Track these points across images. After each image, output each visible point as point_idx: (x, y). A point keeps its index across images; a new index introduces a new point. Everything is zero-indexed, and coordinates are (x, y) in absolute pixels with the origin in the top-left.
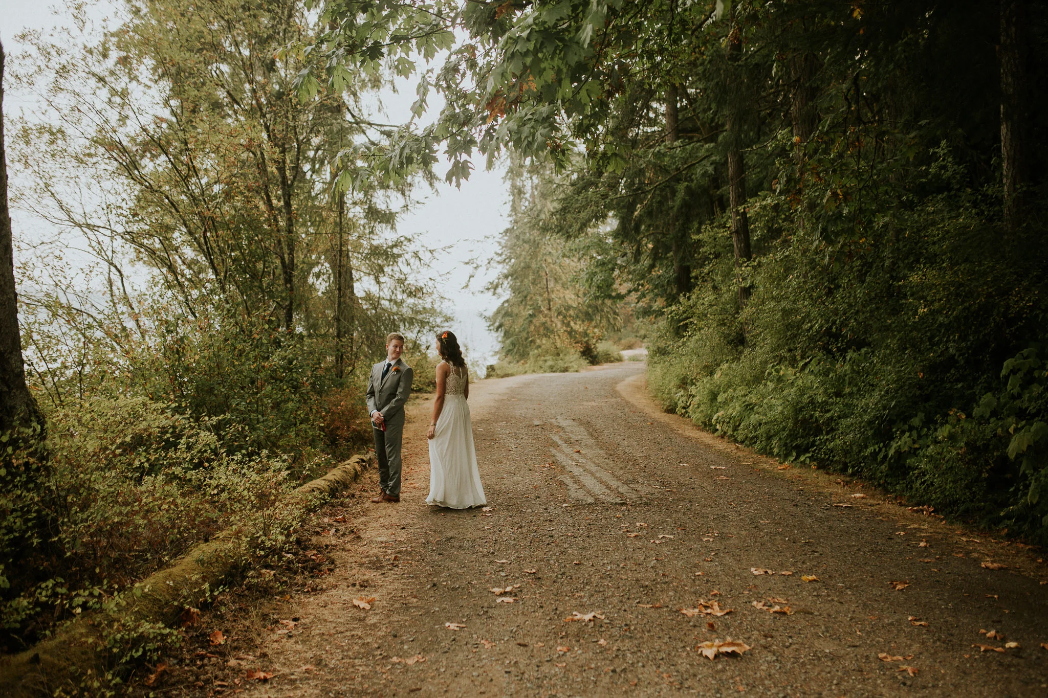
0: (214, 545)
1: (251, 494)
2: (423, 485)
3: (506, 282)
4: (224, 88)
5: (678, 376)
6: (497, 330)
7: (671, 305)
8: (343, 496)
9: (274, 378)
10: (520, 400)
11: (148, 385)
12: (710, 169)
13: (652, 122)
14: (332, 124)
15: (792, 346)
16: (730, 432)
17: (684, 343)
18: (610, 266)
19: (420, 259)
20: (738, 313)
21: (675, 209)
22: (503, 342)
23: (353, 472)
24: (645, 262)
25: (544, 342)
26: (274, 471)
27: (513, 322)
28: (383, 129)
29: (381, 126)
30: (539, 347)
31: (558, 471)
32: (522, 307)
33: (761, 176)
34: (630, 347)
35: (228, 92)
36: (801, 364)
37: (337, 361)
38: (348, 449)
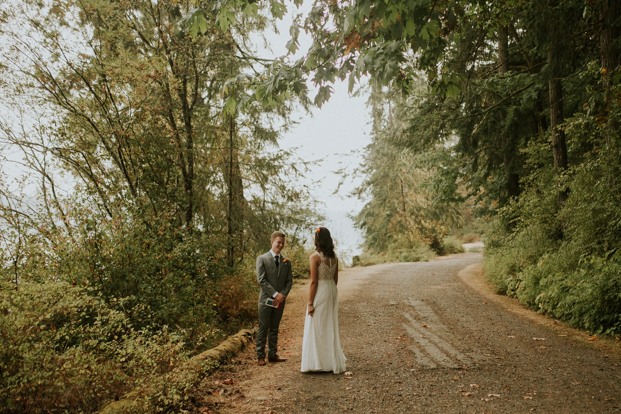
0: (123, 403)
1: (153, 361)
2: (297, 354)
3: (368, 189)
4: (136, 30)
5: (508, 264)
6: (362, 228)
7: (502, 207)
8: (231, 363)
9: (175, 266)
10: (379, 284)
11: (72, 272)
12: (534, 95)
13: (488, 57)
14: (224, 60)
15: (601, 239)
16: (549, 310)
17: (513, 238)
18: (453, 175)
19: (296, 170)
20: (557, 212)
21: (506, 127)
22: (367, 237)
23: (240, 343)
24: (481, 172)
25: (400, 237)
26: (173, 343)
27: (375, 220)
28: (266, 63)
29: (265, 60)
30: (396, 241)
31: (407, 342)
32: (381, 209)
33: (576, 100)
34: (471, 241)
35: (139, 33)
36: (607, 254)
37: (229, 253)
38: (237, 325)
